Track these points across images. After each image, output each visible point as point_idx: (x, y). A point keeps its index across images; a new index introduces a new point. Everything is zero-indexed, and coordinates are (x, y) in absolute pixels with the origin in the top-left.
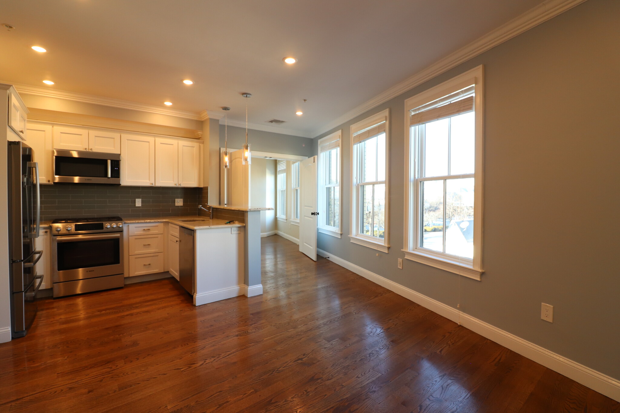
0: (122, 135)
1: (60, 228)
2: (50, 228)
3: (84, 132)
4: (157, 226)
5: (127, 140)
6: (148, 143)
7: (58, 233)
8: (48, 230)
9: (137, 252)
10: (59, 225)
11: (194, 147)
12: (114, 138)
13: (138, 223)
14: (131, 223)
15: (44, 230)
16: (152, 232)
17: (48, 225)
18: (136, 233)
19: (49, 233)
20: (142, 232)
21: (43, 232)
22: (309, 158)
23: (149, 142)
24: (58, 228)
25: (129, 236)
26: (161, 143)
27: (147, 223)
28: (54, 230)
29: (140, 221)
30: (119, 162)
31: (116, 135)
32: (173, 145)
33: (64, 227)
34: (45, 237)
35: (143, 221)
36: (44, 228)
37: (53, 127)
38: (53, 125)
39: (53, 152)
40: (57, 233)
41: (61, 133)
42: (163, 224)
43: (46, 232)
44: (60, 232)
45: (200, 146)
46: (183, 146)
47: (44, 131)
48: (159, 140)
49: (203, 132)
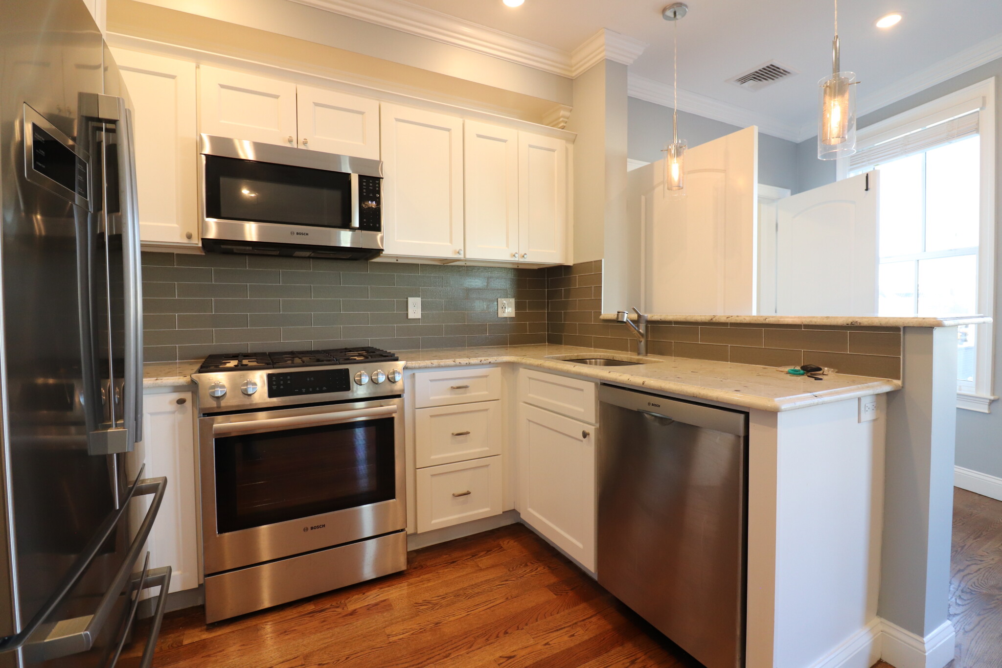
0: (383, 105)
1: (223, 387)
2: (193, 387)
3: (284, 87)
4: (486, 376)
5: (397, 120)
6: (447, 133)
7: (219, 407)
8: (188, 396)
9: (436, 457)
10: (220, 378)
11: (553, 151)
12: (362, 113)
13: (439, 367)
14: (420, 368)
15: (177, 396)
16: (473, 394)
17: (188, 379)
18: (432, 398)
19: (189, 404)
20: (448, 397)
21: (171, 403)
22: (792, 194)
23: (449, 130)
24: (216, 386)
25: (415, 409)
26: (479, 136)
27: (460, 366)
28: (203, 392)
29: (443, 362)
30: (379, 184)
31: (369, 105)
32: (505, 141)
33: (234, 386)
34: (179, 416)
35: (450, 362)
36: (177, 389)
37: (198, 67)
38: (198, 58)
39: (200, 144)
40: (213, 404)
41: (222, 86)
42: (499, 369)
43: (181, 402)
44: (224, 403)
45: (567, 149)
46: (530, 146)
47: (173, 77)
48: (475, 126)
49: (571, 111)
